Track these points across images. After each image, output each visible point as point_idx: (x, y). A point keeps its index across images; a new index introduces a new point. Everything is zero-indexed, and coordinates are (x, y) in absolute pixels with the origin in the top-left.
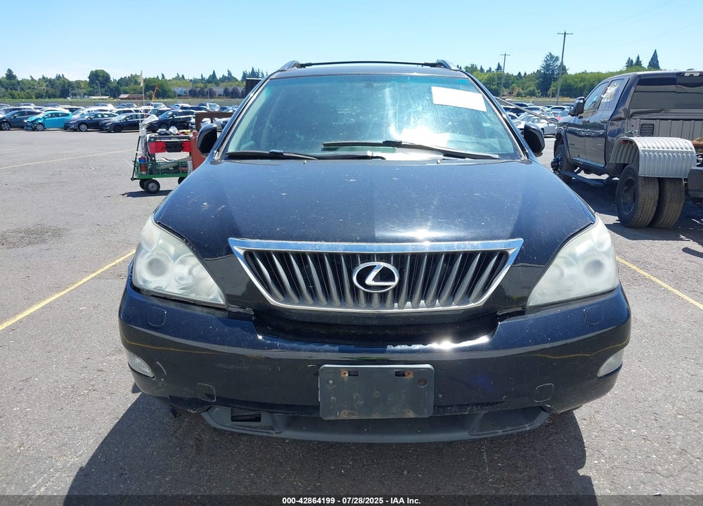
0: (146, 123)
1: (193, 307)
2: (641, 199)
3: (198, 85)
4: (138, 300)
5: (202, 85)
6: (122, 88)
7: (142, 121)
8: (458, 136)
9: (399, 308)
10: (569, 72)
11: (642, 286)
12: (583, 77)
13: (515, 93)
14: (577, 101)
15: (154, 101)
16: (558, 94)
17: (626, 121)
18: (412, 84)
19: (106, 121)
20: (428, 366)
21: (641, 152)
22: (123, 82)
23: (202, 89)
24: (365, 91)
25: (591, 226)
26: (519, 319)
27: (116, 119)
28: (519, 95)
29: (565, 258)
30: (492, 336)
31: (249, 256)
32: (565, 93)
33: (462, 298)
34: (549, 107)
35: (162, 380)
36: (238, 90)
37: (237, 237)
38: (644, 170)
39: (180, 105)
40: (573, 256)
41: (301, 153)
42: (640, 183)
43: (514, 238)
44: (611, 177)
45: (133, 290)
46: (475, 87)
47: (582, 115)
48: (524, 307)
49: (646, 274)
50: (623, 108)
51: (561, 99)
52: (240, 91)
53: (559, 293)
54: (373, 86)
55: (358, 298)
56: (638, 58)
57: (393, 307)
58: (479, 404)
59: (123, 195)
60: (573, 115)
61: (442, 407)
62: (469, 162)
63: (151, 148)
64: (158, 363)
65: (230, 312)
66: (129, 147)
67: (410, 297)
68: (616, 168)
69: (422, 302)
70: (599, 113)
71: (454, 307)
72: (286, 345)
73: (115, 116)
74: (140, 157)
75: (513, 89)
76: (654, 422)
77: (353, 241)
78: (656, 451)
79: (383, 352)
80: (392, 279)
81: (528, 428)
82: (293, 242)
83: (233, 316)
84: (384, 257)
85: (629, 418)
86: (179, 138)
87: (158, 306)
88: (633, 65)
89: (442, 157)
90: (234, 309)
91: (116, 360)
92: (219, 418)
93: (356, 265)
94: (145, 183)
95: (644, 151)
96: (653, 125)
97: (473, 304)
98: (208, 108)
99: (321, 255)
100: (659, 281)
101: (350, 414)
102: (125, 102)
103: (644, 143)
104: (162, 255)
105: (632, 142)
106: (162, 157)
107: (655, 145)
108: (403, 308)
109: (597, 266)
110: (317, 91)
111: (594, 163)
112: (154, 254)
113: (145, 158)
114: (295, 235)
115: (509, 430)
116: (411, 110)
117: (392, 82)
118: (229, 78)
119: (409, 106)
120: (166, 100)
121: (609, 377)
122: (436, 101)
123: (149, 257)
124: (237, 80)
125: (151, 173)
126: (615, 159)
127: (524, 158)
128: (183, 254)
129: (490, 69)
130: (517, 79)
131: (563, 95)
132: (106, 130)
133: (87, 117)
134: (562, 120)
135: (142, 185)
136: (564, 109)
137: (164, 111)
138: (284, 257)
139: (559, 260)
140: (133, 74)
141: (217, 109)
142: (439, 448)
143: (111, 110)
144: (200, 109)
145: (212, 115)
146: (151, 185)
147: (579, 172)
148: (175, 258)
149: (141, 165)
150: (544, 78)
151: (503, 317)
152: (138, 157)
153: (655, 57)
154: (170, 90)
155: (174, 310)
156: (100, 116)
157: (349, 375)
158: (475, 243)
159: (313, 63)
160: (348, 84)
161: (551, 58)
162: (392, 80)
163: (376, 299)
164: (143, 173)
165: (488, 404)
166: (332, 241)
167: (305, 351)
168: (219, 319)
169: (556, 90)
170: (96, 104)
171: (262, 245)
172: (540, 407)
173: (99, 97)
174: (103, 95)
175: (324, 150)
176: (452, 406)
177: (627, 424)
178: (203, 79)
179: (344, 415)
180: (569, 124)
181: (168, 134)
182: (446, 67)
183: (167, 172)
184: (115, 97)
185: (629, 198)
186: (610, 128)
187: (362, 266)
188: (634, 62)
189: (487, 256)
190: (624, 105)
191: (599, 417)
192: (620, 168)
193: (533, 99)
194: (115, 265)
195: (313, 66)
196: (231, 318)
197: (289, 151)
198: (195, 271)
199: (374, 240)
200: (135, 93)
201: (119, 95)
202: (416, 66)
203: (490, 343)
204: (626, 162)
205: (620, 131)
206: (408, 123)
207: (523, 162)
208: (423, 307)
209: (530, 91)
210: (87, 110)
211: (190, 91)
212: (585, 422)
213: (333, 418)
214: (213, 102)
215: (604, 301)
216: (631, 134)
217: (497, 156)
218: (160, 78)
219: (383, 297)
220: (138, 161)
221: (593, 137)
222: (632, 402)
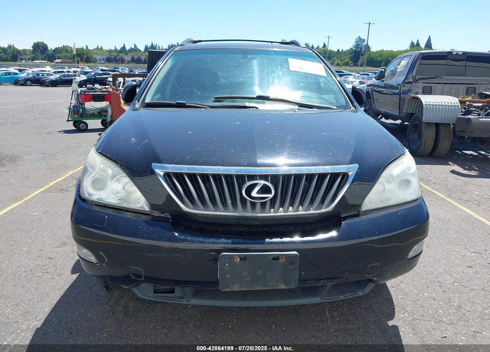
0: (78, 80)
1: (126, 212)
2: (424, 138)
3: (113, 54)
4: (85, 208)
5: (116, 54)
6: (57, 55)
7: (75, 79)
8: (307, 93)
9: (274, 212)
10: (372, 50)
11: (427, 196)
12: (381, 53)
13: (335, 64)
14: (380, 70)
15: (81, 65)
16: (365, 64)
17: (414, 84)
18: (275, 56)
19: (45, 79)
20: (295, 253)
21: (424, 106)
22: (57, 50)
23: (115, 57)
24: (242, 61)
25: (403, 156)
26: (356, 220)
27: (53, 77)
28: (338, 65)
29: (386, 177)
30: (338, 231)
31: (168, 176)
32: (369, 64)
33: (318, 206)
34: (358, 73)
35: (104, 265)
36: (141, 58)
37: (158, 163)
38: (426, 117)
39: (100, 68)
40: (391, 176)
41: (198, 103)
42: (424, 126)
43: (352, 164)
44: (403, 122)
45: (81, 201)
46: (318, 59)
47: (383, 79)
48: (359, 211)
49: (429, 188)
50: (411, 75)
51: (367, 68)
52: (143, 59)
53: (382, 202)
54: (247, 57)
55: (245, 205)
56: (418, 41)
57: (270, 212)
58: (330, 278)
59: (60, 132)
60: (377, 80)
61: (303, 281)
62: (316, 111)
63: (82, 99)
64: (101, 253)
65: (153, 216)
66: (65, 97)
67: (282, 205)
68: (407, 115)
69: (291, 208)
70: (395, 78)
71: (312, 212)
72: (195, 239)
73: (52, 75)
74: (73, 105)
75: (334, 60)
76: (439, 288)
77: (242, 166)
78: (442, 308)
79: (263, 243)
80: (270, 192)
81: (361, 294)
82: (199, 167)
83: (155, 219)
84: (265, 177)
85: (423, 285)
86: (102, 92)
87: (101, 212)
88: (415, 46)
89: (297, 107)
90: (156, 214)
91: (62, 250)
92: (145, 291)
93: (244, 182)
94: (77, 124)
95: (426, 105)
96: (431, 87)
97: (325, 210)
98: (120, 71)
99: (219, 175)
100: (437, 193)
101: (240, 287)
102: (58, 65)
103: (426, 100)
104: (102, 175)
105: (418, 98)
106: (90, 105)
107: (433, 101)
108: (277, 213)
109: (407, 182)
110: (208, 60)
111: (391, 112)
112: (97, 175)
113: (77, 106)
114: (200, 162)
115: (348, 296)
116: (274, 74)
117: (260, 55)
118: (135, 50)
119: (273, 72)
120: (89, 64)
121: (415, 259)
122: (291, 69)
123: (93, 177)
124: (141, 51)
125: (82, 116)
126: (406, 109)
127: (353, 108)
128: (118, 175)
129: (318, 47)
130: (337, 54)
131: (368, 65)
132: (45, 85)
133: (31, 75)
134: (369, 82)
135: (75, 125)
136: (369, 75)
137: (89, 72)
138: (192, 177)
139: (382, 179)
140: (65, 45)
141: (127, 72)
142: (295, 309)
143: (49, 70)
144: (115, 71)
145: (124, 76)
146: (81, 125)
147: (381, 118)
148: (113, 177)
149: (74, 111)
150: (355, 54)
151: (345, 218)
152: (72, 105)
153: (429, 41)
154: (92, 57)
155: (111, 215)
156: (41, 75)
157: (240, 260)
158: (326, 167)
159: (203, 40)
160: (230, 55)
161: (360, 40)
162: (261, 53)
163: (258, 207)
164: (76, 116)
165: (335, 278)
166: (227, 166)
167: (209, 243)
168: (145, 221)
169: (364, 62)
170: (38, 66)
171: (177, 169)
172: (369, 279)
173: (40, 61)
174: (42, 60)
175: (215, 101)
176: (311, 280)
177: (421, 290)
178: (116, 50)
179: (236, 288)
180: (375, 86)
181: (94, 89)
182: (296, 45)
183: (93, 116)
184: (52, 61)
185: (416, 136)
186: (403, 89)
187: (248, 183)
188: (415, 44)
189: (334, 176)
190: (412, 73)
191: (402, 285)
192: (410, 116)
193: (348, 68)
194: (58, 183)
195: (203, 43)
196: (153, 221)
197: (190, 102)
198: (127, 187)
199: (256, 165)
200: (66, 59)
201: (54, 60)
202: (267, 43)
203: (337, 237)
204: (414, 112)
205: (409, 91)
206: (273, 84)
207: (352, 111)
208: (291, 212)
209: (345, 62)
210: (31, 70)
211: (107, 59)
212: (393, 289)
213: (228, 290)
214: (124, 67)
215: (413, 207)
216: (417, 93)
217: (335, 107)
218: (85, 48)
219: (263, 205)
220: (72, 107)
221: (391, 94)
222: (424, 275)
